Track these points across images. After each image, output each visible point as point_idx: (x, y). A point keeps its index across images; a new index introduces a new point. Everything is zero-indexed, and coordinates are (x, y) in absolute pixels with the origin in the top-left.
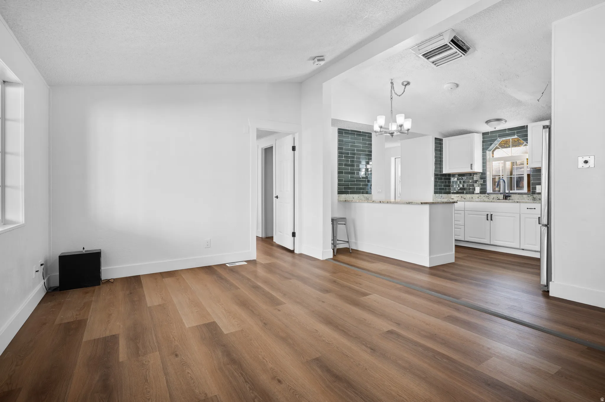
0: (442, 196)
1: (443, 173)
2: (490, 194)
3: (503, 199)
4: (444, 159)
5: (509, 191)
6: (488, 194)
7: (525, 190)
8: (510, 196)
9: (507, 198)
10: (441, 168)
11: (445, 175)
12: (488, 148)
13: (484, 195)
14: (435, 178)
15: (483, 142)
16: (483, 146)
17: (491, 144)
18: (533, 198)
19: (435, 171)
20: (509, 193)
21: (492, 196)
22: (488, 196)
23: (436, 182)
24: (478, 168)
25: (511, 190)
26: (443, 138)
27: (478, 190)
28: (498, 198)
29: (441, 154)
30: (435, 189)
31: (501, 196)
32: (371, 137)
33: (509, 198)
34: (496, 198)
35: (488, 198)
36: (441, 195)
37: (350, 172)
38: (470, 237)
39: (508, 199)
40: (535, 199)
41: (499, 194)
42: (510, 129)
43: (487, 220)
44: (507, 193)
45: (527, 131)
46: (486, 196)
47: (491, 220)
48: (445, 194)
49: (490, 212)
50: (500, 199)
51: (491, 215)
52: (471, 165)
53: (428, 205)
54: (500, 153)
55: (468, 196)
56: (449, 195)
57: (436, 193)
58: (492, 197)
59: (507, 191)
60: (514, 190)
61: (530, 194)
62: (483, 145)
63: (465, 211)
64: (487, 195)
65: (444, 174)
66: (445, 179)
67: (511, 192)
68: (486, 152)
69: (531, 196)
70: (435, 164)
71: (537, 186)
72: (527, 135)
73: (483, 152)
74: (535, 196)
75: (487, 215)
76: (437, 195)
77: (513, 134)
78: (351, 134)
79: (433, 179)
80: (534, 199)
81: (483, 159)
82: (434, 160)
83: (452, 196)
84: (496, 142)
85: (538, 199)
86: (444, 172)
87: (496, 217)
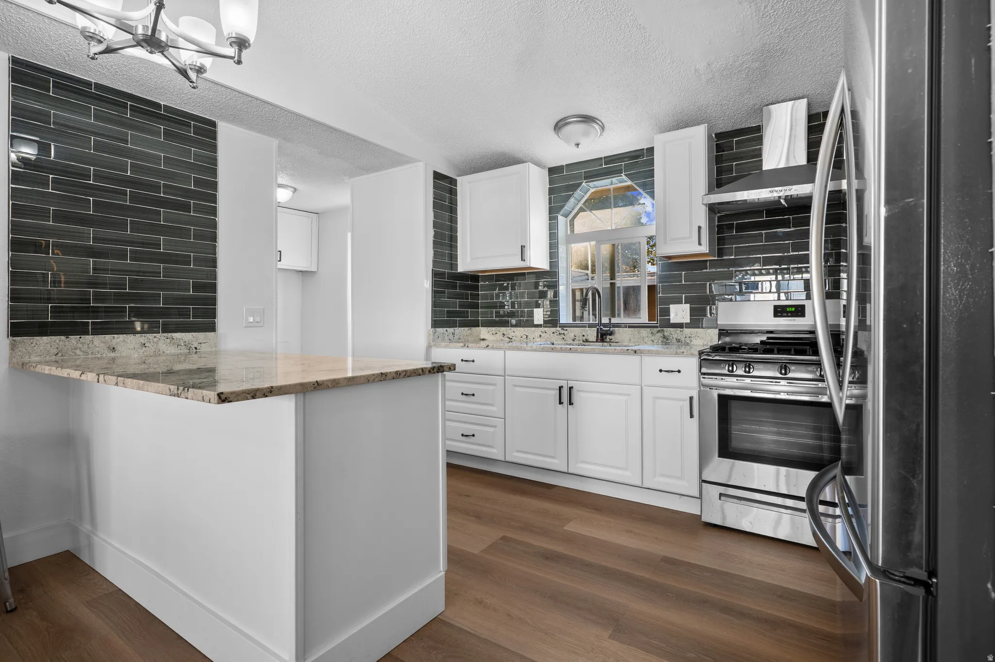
0: (453, 334)
1: (459, 271)
2: (566, 327)
3: (597, 341)
4: (459, 234)
5: (610, 319)
6: (563, 326)
7: (643, 317)
8: (611, 334)
9: (604, 337)
10: (453, 257)
11: (464, 276)
12: (563, 207)
13: (553, 329)
14: (435, 284)
15: (551, 191)
16: (550, 203)
17: (569, 197)
18: (664, 337)
19: (435, 263)
20: (610, 325)
21: (572, 332)
22: (562, 332)
23: (436, 294)
24: (538, 260)
25: (613, 315)
26: (457, 178)
27: (539, 316)
28: (584, 338)
29: (453, 220)
30: (434, 313)
31: (592, 334)
32: (213, 135)
33: (608, 337)
34: (580, 339)
35: (564, 336)
36: (451, 330)
37: (91, 247)
38: (518, 451)
39: (608, 340)
40: (667, 339)
41: (586, 327)
42: (610, 159)
43: (561, 403)
44: (605, 325)
45: (651, 162)
46: (558, 333)
47: (571, 403)
48: (463, 329)
49: (568, 380)
50: (590, 340)
51: (571, 388)
52: (523, 247)
53: (293, 396)
54: (588, 221)
55: (519, 332)
56: (474, 329)
57: (436, 324)
58: (572, 335)
59: (605, 320)
60: (619, 315)
61: (657, 327)
62: (550, 199)
63: (507, 377)
64: (559, 329)
65: (459, 273)
66: (463, 287)
67: (614, 321)
68: (556, 218)
69: (659, 331)
70: (435, 243)
71: (671, 306)
72: (651, 174)
73: (550, 219)
74: (668, 331)
75: (561, 388)
76: (440, 330)
77: (616, 172)
78: (98, 99)
79: (427, 284)
80: (665, 340)
81: (550, 237)
82: (431, 233)
83: (482, 332)
84: (578, 193)
85: (674, 339)
86: (460, 269)
87: (581, 394)
